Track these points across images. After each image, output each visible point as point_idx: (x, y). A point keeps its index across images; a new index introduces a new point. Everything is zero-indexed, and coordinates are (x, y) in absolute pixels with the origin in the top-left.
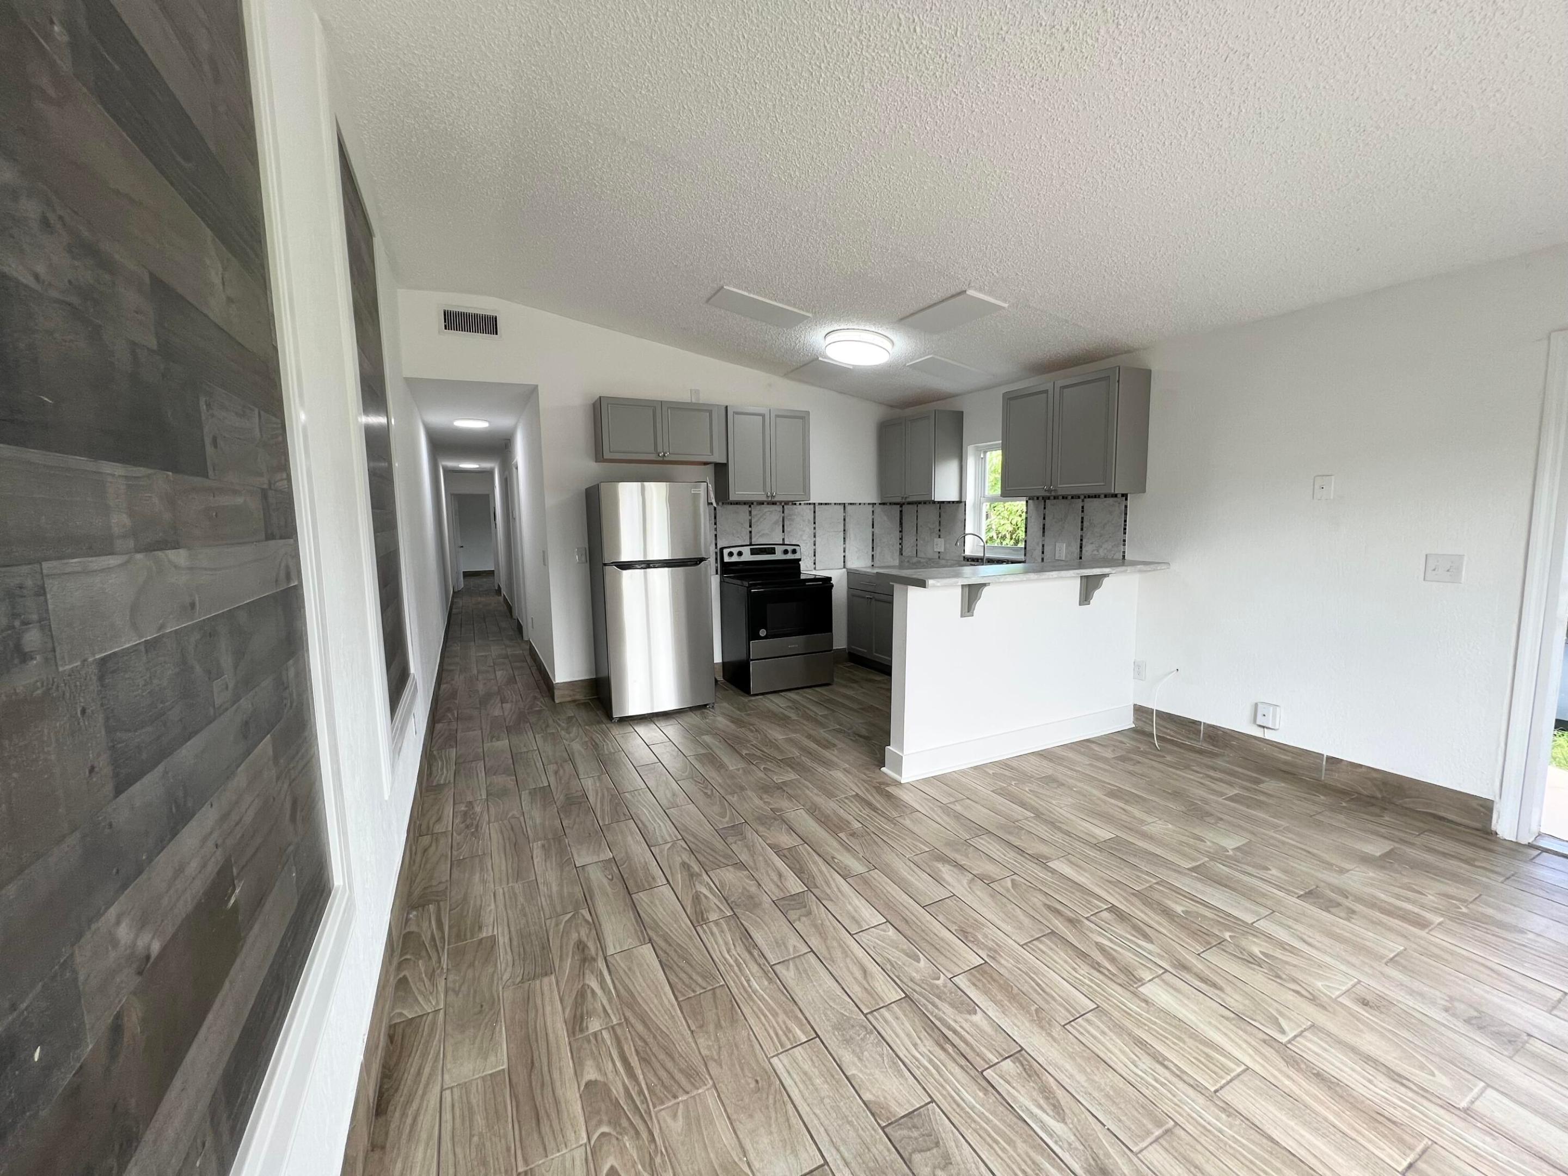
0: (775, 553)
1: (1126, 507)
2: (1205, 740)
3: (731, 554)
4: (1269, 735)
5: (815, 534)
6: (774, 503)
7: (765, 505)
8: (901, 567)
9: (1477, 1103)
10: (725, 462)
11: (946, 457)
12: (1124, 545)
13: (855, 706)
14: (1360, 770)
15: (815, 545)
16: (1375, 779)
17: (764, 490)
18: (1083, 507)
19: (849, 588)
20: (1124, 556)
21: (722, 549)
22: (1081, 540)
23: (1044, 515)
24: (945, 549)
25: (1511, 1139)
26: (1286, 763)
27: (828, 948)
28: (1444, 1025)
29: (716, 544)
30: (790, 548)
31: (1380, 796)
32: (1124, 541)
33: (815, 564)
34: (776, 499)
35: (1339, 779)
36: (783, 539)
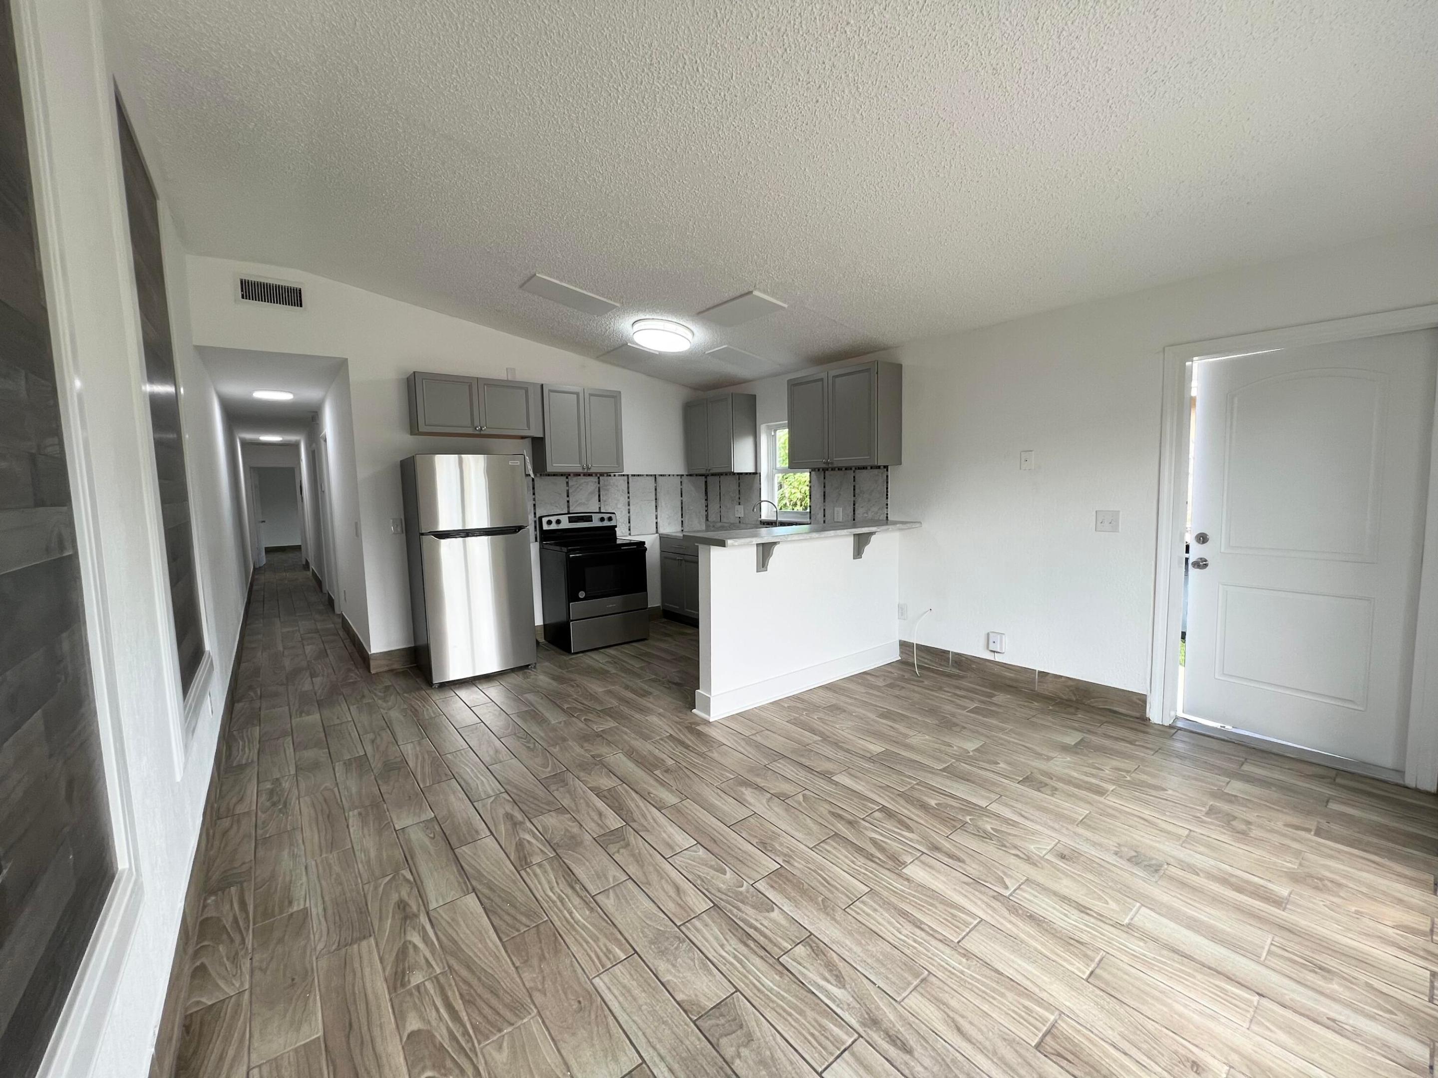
0: (592, 521)
1: (887, 476)
2: (953, 666)
3: (549, 522)
4: (998, 658)
5: (629, 502)
6: (590, 475)
7: (582, 477)
8: (707, 530)
9: (1136, 919)
10: (542, 436)
11: (743, 434)
12: (887, 508)
13: (669, 657)
14: (1061, 680)
15: (629, 513)
16: (1071, 686)
17: (580, 462)
18: (854, 477)
19: (661, 551)
20: (887, 517)
21: (540, 518)
22: (854, 505)
23: (824, 483)
24: (744, 514)
25: (1155, 940)
26: (1011, 679)
27: (644, 873)
28: (1114, 865)
29: (535, 513)
30: (606, 516)
31: (1074, 699)
32: (887, 504)
33: (629, 530)
34: (591, 471)
35: (1047, 688)
36: (600, 508)
